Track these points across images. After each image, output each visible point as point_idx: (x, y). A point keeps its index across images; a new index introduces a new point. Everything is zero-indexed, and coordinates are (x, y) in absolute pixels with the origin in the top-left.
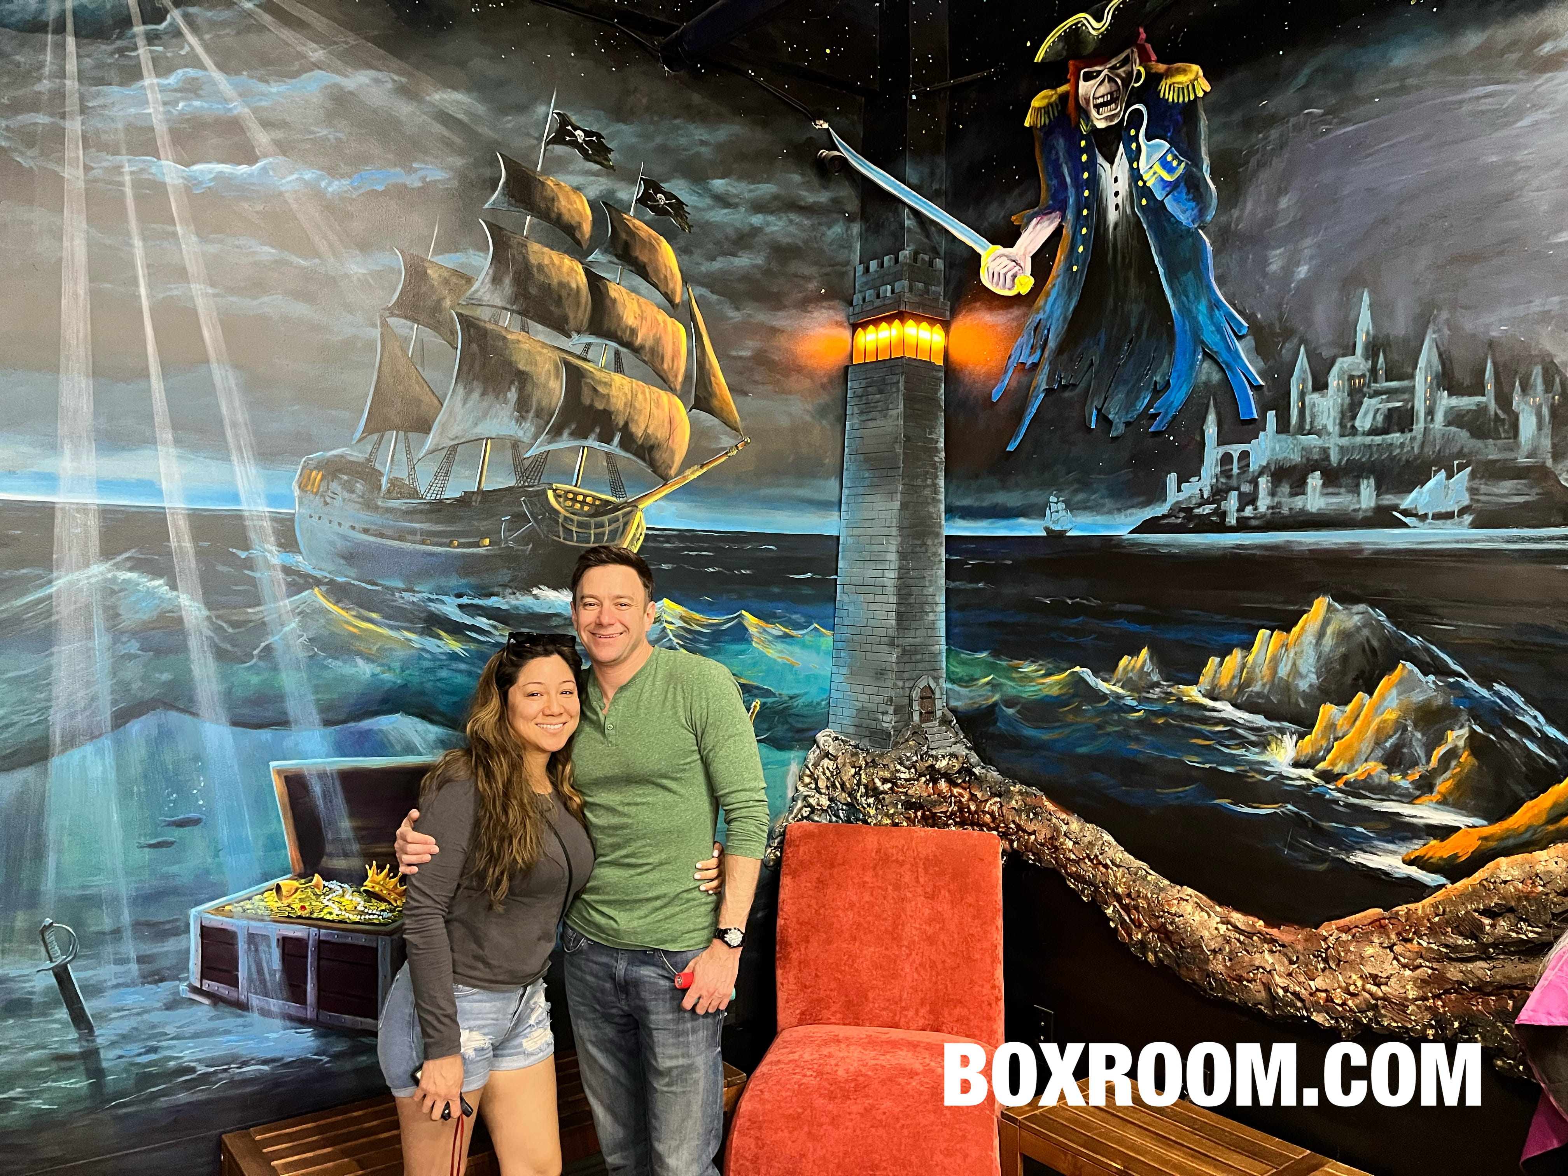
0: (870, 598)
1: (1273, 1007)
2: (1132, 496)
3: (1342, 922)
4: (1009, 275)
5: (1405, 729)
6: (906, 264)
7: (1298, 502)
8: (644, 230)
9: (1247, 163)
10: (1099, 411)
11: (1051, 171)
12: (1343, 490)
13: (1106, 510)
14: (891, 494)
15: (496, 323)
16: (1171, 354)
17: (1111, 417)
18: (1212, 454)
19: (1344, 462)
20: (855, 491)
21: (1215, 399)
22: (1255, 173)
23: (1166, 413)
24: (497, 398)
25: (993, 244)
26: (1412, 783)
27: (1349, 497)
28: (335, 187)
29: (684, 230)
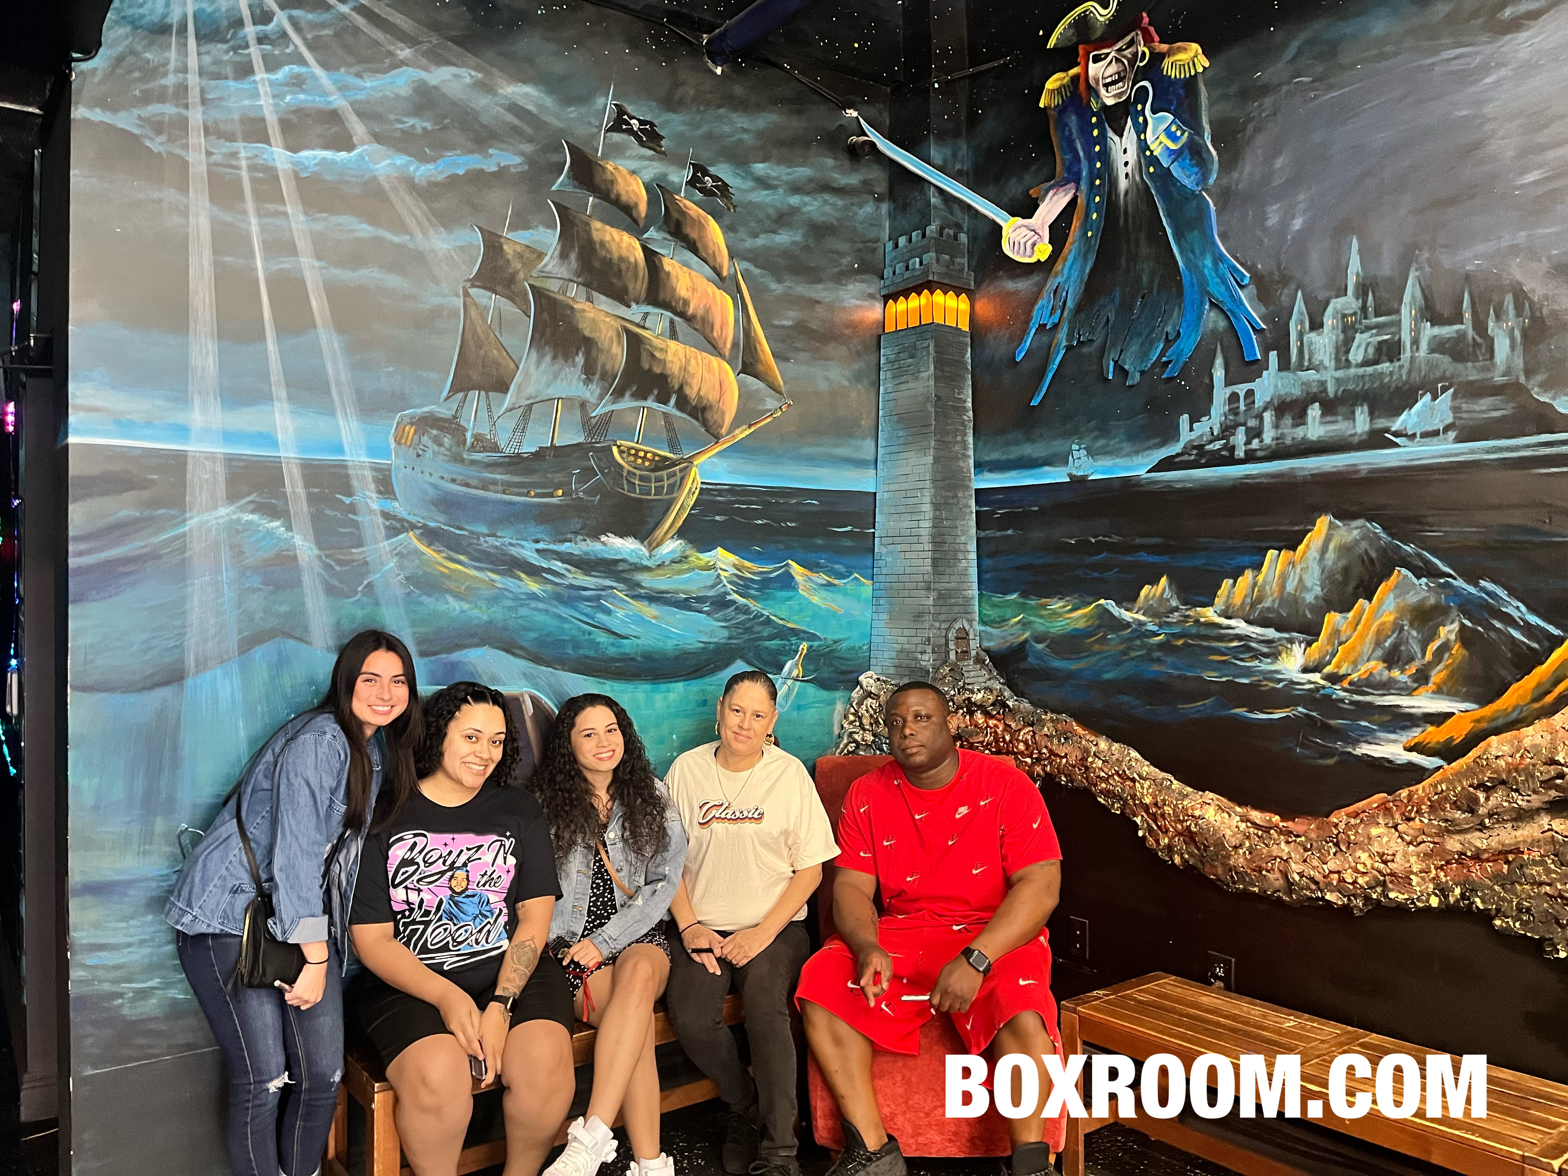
0: (907, 547)
1: (1290, 892)
2: (1148, 438)
3: (1351, 809)
4: (1029, 244)
5: (1402, 629)
6: (932, 238)
7: (1300, 432)
8: (694, 210)
9: (1245, 129)
10: (1116, 362)
11: (1065, 144)
12: (1340, 418)
13: (1124, 453)
14: (924, 450)
15: (565, 293)
16: (1180, 306)
17: (1126, 367)
18: (1221, 394)
19: (1340, 393)
20: (889, 449)
21: (1222, 345)
22: (1252, 136)
23: (1178, 359)
24: (566, 361)
25: (1013, 216)
26: (1410, 676)
27: (1346, 424)
29: (729, 209)
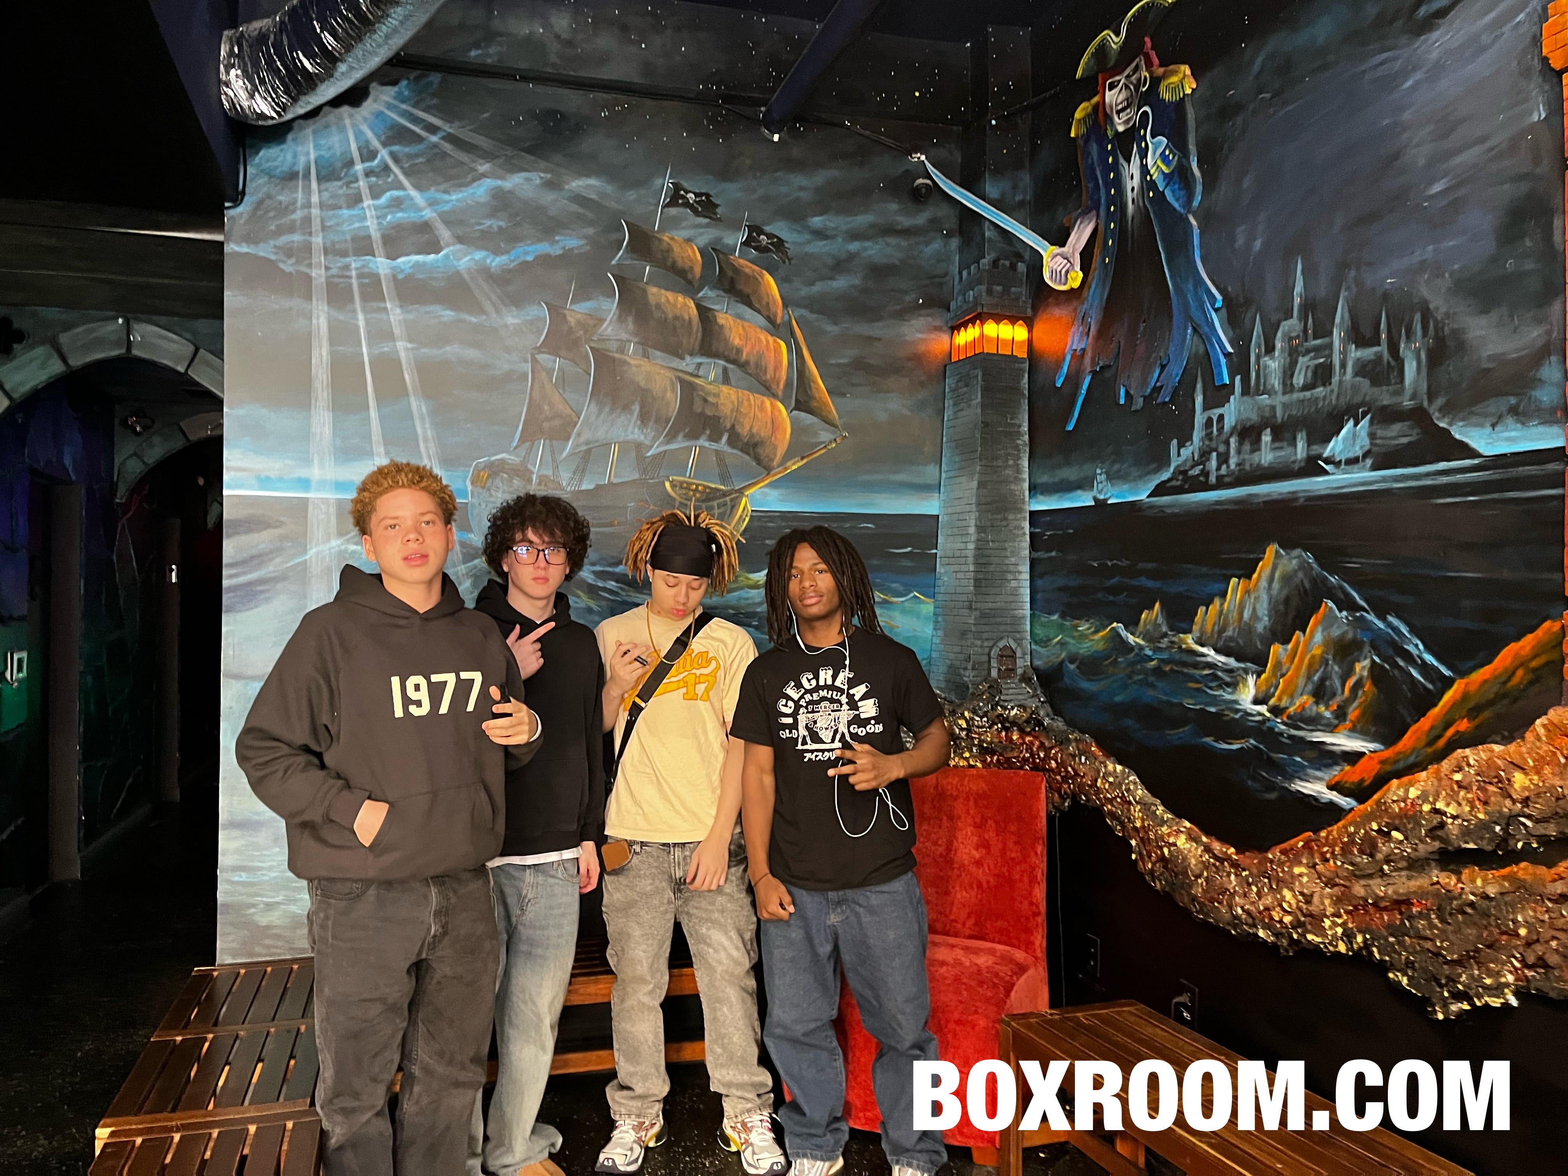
0: (957, 568)
1: (1236, 926)
2: (1148, 464)
3: (1284, 845)
4: (1064, 272)
5: (1327, 664)
6: (984, 270)
7: (1255, 457)
8: (748, 267)
9: (1221, 149)
10: (1125, 388)
11: (1088, 174)
12: (1285, 444)
13: (1131, 477)
14: (972, 475)
15: (622, 352)
16: (1170, 332)
17: (1133, 392)
18: (1200, 418)
19: (1285, 418)
21: (1200, 371)
22: (1227, 157)
23: (1170, 384)
24: (623, 411)
25: (1052, 244)
26: (1332, 713)
27: (1290, 450)
28: (496, 262)
29: (784, 262)
